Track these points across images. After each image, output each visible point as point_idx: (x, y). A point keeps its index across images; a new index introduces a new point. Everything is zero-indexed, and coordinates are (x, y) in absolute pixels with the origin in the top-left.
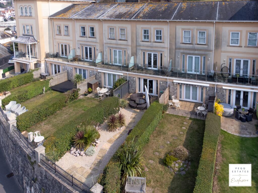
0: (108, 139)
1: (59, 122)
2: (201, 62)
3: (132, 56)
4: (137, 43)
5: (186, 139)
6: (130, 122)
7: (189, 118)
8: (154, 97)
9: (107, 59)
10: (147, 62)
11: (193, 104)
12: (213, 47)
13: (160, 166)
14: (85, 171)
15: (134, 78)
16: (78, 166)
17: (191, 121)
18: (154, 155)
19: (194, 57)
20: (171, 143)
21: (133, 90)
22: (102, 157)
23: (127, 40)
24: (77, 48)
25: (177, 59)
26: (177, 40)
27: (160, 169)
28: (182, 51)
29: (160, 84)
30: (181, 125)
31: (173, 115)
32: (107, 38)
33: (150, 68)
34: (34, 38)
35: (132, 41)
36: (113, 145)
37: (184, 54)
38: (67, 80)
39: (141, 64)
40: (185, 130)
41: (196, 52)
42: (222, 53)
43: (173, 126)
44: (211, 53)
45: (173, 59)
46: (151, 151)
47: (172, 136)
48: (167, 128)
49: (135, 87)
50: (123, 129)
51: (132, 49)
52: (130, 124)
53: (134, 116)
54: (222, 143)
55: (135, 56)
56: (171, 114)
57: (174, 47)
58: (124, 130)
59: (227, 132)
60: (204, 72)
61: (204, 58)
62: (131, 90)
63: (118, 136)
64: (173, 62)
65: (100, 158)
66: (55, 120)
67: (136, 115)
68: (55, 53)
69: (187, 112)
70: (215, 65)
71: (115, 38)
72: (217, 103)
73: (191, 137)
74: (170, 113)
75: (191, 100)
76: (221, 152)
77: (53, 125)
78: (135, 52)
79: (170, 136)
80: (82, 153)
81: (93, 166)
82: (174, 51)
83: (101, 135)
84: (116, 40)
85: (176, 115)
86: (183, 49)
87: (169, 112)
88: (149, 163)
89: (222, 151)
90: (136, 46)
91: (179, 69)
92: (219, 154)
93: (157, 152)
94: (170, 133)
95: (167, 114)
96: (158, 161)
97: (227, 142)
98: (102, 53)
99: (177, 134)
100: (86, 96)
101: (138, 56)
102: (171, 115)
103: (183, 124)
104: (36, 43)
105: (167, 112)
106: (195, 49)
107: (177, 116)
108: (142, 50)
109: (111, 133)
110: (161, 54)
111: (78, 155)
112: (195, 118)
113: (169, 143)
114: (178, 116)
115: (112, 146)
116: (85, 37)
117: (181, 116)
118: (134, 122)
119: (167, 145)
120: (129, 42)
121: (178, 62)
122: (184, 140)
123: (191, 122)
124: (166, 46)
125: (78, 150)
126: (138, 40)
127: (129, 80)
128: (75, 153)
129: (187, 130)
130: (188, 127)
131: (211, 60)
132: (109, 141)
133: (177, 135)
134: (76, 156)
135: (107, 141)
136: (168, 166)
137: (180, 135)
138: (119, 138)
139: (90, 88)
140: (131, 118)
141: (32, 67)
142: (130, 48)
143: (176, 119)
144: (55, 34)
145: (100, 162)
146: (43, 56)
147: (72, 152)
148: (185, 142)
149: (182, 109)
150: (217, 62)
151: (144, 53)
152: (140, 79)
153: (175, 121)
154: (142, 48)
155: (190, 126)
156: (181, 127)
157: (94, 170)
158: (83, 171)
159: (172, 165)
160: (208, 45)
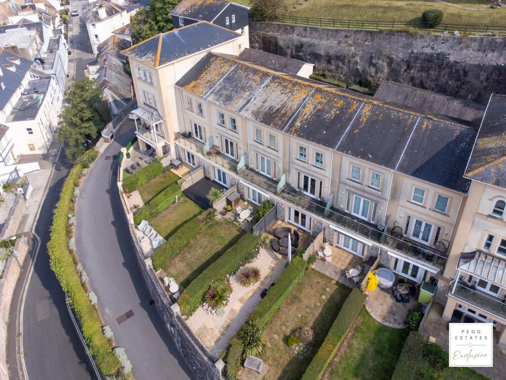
0: (240, 296)
1: (193, 260)
2: (371, 208)
3: (283, 173)
4: (291, 159)
5: (320, 314)
6: (266, 275)
7: (335, 282)
8: (306, 234)
9: (252, 163)
10: (302, 185)
11: (351, 257)
12: (388, 196)
13: (282, 343)
14: (215, 333)
15: (283, 205)
16: (209, 327)
17: (336, 287)
18: (281, 329)
19: (362, 199)
20: (302, 316)
21: (281, 216)
22: (231, 320)
23: (277, 151)
24: (214, 136)
25: (340, 195)
26: (342, 173)
27: (282, 348)
28: (348, 188)
29: (314, 222)
30: (322, 292)
31: (319, 273)
32: (252, 139)
33: (305, 193)
34: (158, 113)
35: (284, 155)
36: (244, 306)
37: (350, 193)
38: (203, 177)
39: (294, 185)
40: (324, 300)
41: (366, 195)
42: (399, 207)
43: (312, 292)
44: (385, 202)
45: (336, 193)
46: (279, 323)
47: (307, 307)
48: (305, 293)
49: (284, 215)
50: (258, 284)
51: (284, 164)
52: (266, 278)
53: (273, 265)
54: (357, 329)
55: (287, 173)
56: (317, 271)
57: (337, 180)
58: (259, 287)
59: (371, 314)
60: (373, 220)
61: (376, 205)
62: (279, 217)
63: (251, 294)
64: (336, 196)
65: (229, 321)
66: (189, 256)
67: (276, 264)
68: (187, 133)
69: (338, 270)
70: (388, 218)
71: (263, 143)
72: (372, 274)
73: (326, 313)
74: (316, 269)
75: (350, 250)
76: (348, 341)
77: (188, 265)
78: (288, 168)
79: (304, 307)
80: (213, 311)
81: (222, 330)
82: (337, 185)
83: (233, 289)
84: (264, 145)
85: (322, 274)
86: (350, 186)
87: (316, 266)
88: (273, 338)
89: (350, 340)
90: (289, 162)
91: (342, 206)
92: (345, 343)
93: (284, 325)
94: (305, 302)
95: (313, 269)
96: (282, 338)
97: (361, 329)
98: (246, 155)
99: (313, 305)
100: (224, 217)
101: (291, 175)
102: (317, 273)
103: (325, 290)
104: (162, 121)
105: (313, 267)
106: (364, 191)
107: (322, 276)
108: (296, 169)
109: (244, 288)
110: (321, 183)
111: (210, 313)
112: (343, 283)
113: (300, 316)
114: (324, 275)
115: (242, 308)
116: (224, 127)
117: (328, 277)
118: (271, 277)
119: (298, 319)
120: (281, 154)
121: (342, 198)
122: (317, 315)
123: (335, 289)
124: (327, 175)
125: (210, 307)
126: (291, 155)
127: (276, 205)
128: (207, 309)
129: (326, 300)
130: (328, 297)
131: (384, 210)
132: (241, 300)
133: (313, 307)
134: (208, 313)
135: (239, 300)
136: (289, 346)
137: (316, 306)
138: (251, 297)
139: (229, 206)
140: (269, 269)
141: (160, 152)
142: (281, 161)
143: (320, 280)
144: (186, 107)
145: (228, 326)
146: (172, 137)
147: (205, 308)
148: (317, 319)
149: (334, 263)
150: (390, 215)
151: (299, 173)
152: (290, 209)
153: (318, 283)
154: (296, 167)
155: (331, 296)
156: (321, 295)
157: (223, 334)
158: (212, 334)
159: (294, 347)
160: (382, 192)
